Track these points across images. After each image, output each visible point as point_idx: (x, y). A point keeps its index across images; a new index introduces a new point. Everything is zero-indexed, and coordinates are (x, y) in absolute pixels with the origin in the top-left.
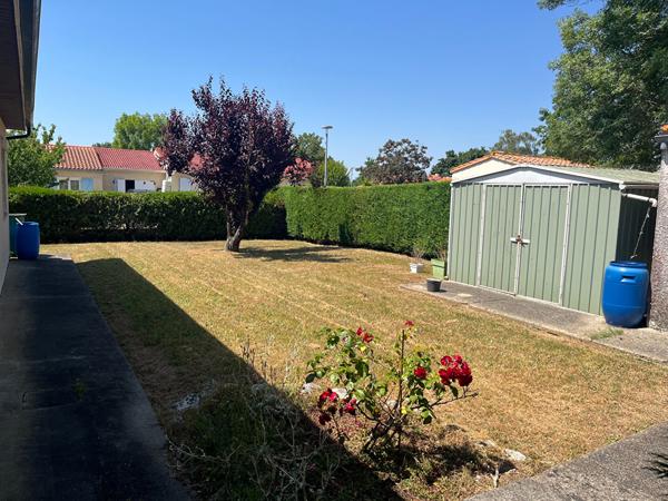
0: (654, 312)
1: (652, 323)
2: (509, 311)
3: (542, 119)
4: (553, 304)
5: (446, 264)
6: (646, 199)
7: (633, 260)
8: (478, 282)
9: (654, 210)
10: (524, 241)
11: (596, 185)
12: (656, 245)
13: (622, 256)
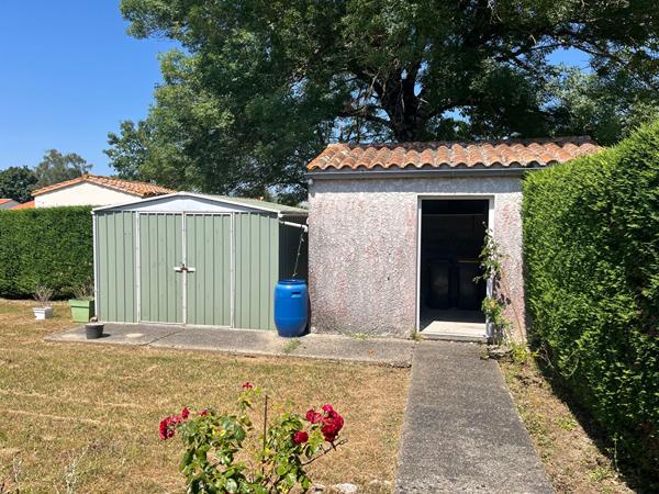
0: (314, 319)
1: (313, 329)
2: (193, 343)
3: (111, 143)
4: (226, 328)
5: (92, 303)
6: (299, 225)
7: (295, 278)
8: (138, 318)
9: (306, 235)
10: (190, 269)
11: (256, 214)
12: (310, 264)
13: (284, 276)
